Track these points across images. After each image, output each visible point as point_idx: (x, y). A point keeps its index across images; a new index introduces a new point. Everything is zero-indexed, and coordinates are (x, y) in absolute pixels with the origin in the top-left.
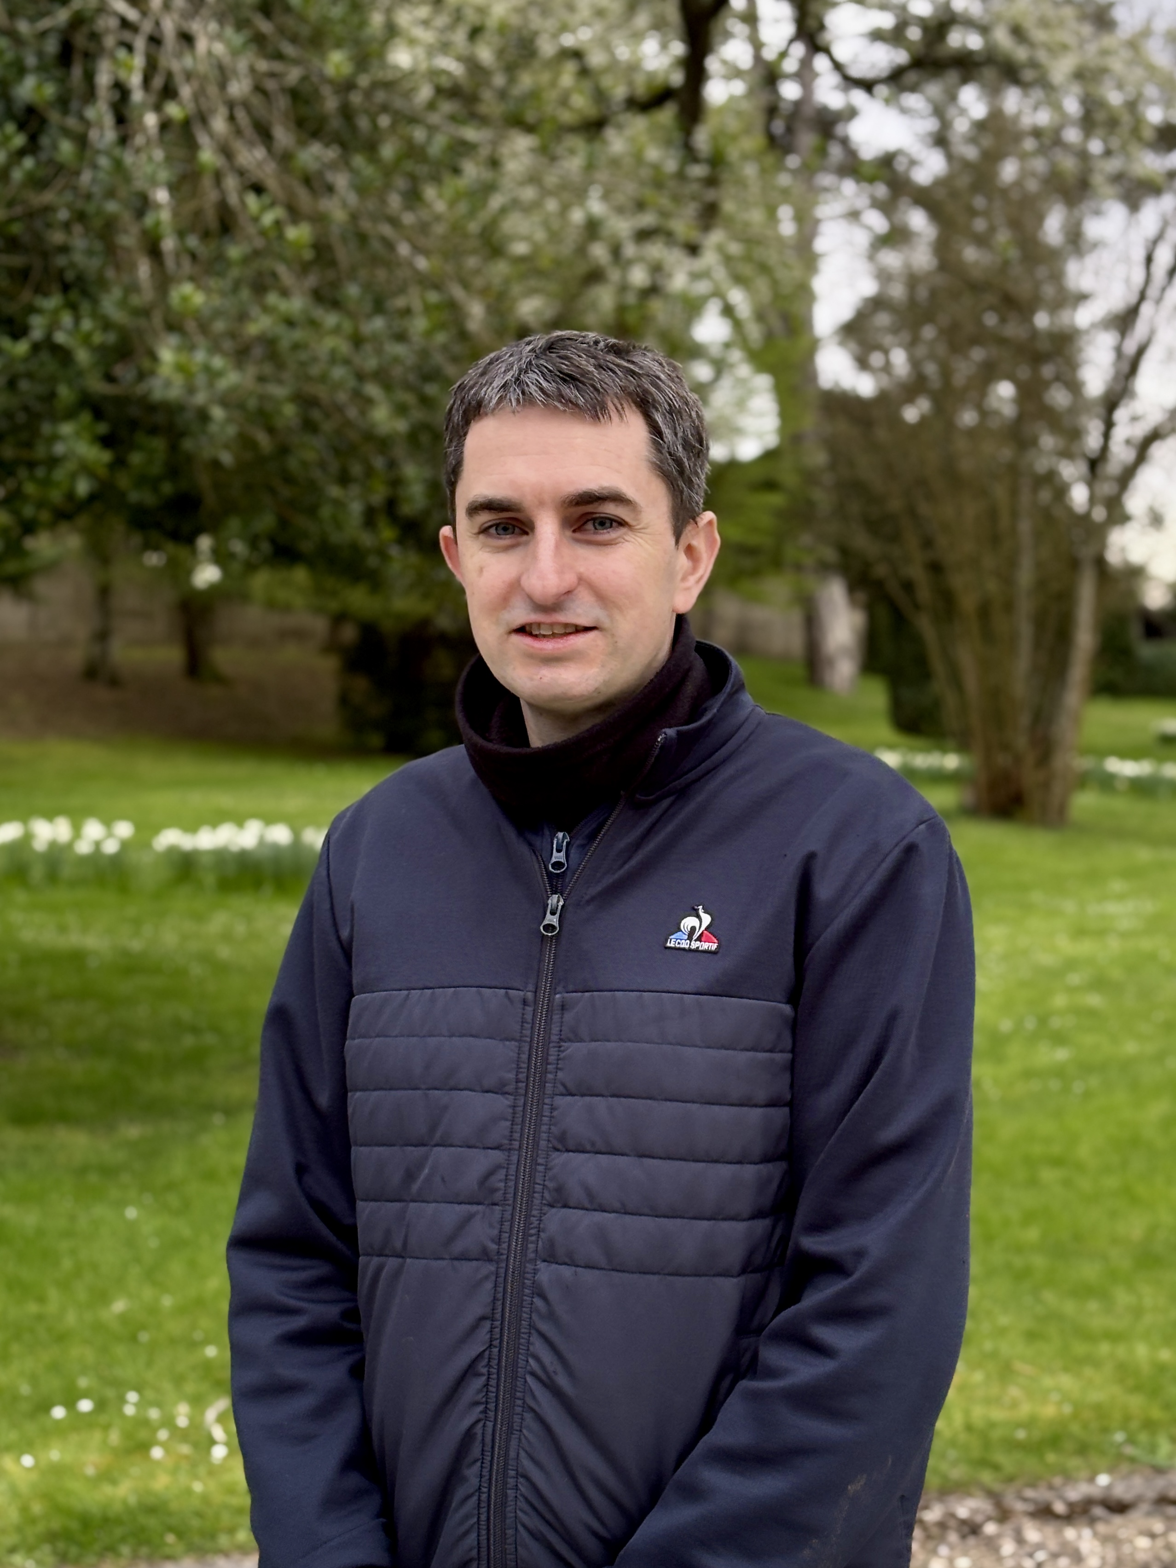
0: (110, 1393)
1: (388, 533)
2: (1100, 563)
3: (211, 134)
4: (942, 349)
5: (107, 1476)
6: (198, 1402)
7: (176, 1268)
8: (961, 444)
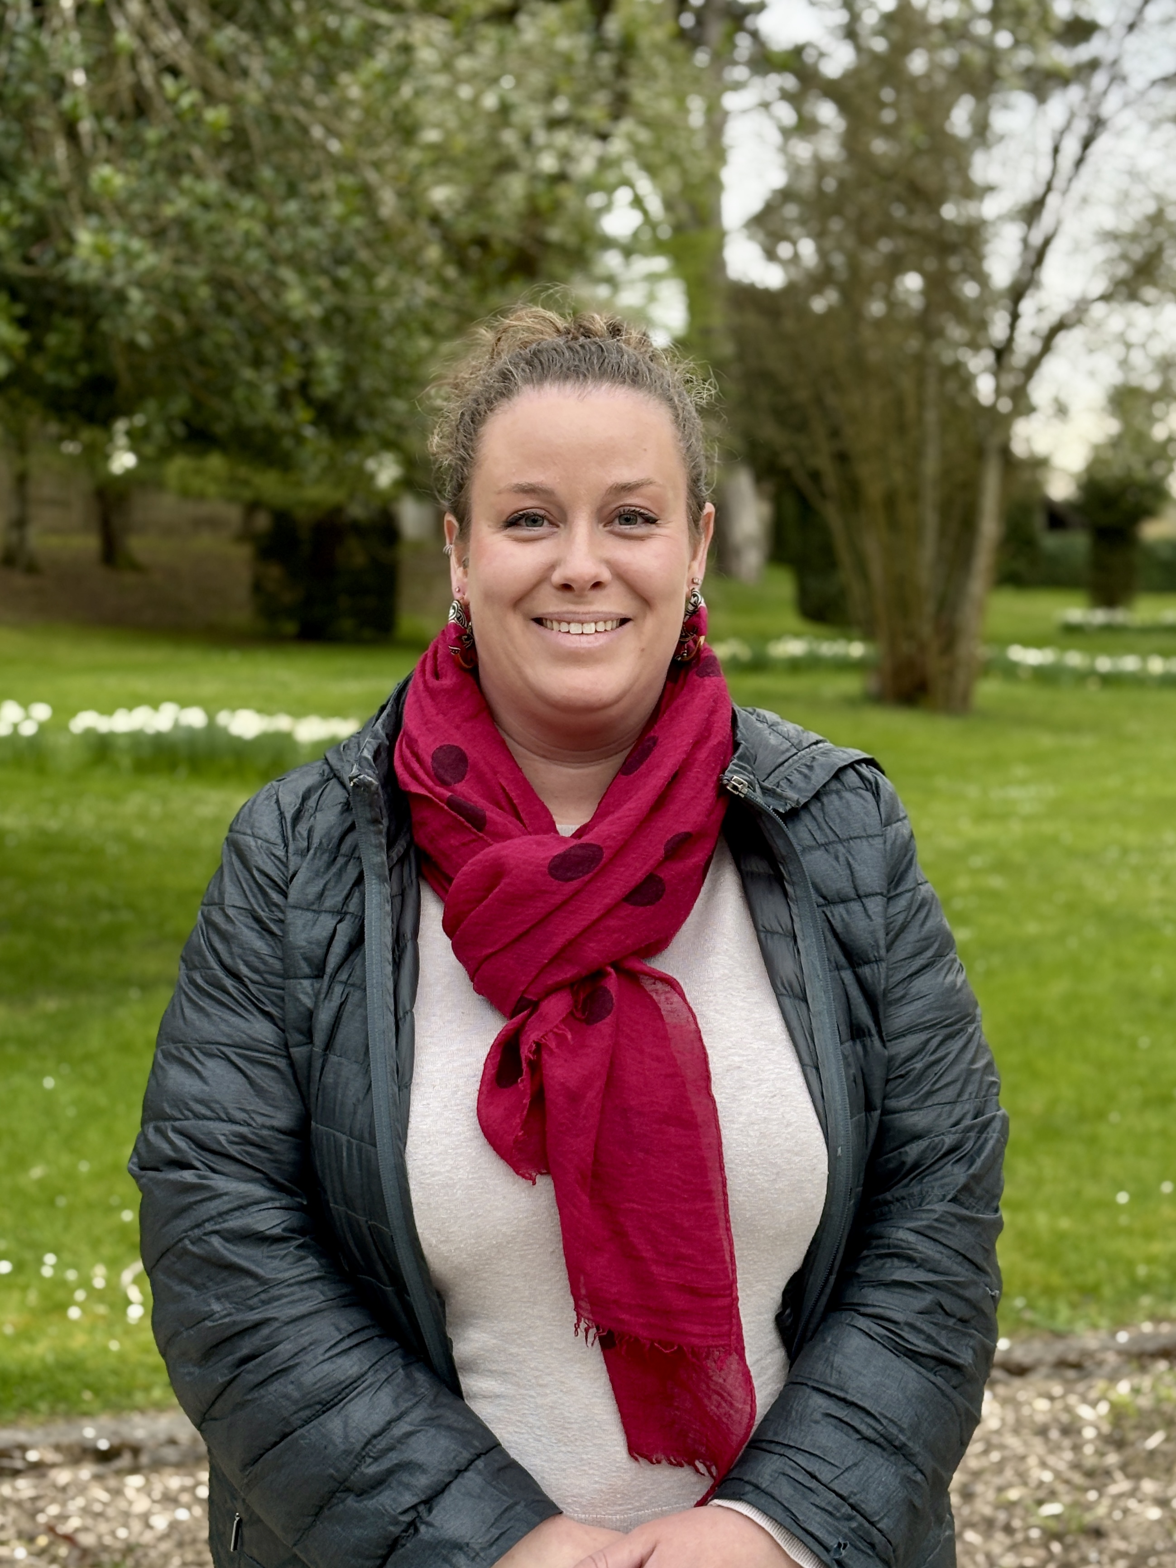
0: (28, 1256)
1: (302, 414)
2: (1005, 452)
3: (127, 17)
4: (850, 242)
5: (25, 1335)
6: (115, 1265)
7: (93, 1136)
8: (867, 334)
